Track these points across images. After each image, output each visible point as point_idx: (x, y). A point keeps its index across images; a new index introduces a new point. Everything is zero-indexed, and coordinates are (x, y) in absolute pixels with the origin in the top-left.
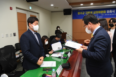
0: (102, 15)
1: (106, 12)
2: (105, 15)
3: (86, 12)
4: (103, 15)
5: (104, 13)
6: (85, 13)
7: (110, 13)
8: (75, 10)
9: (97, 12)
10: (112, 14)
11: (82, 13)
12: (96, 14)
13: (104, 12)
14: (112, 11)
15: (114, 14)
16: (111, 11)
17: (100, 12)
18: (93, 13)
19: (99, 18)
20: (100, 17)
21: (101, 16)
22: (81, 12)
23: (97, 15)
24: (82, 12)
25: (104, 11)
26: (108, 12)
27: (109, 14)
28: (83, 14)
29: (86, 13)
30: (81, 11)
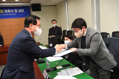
1: (4, 11)
2: (3, 15)
4: (1, 15)
5: (1, 12)
7: (9, 13)
10: (12, 14)
14: (11, 10)
15: (13, 14)
16: (9, 11)
25: (1, 10)
26: (6, 11)
27: (7, 14)
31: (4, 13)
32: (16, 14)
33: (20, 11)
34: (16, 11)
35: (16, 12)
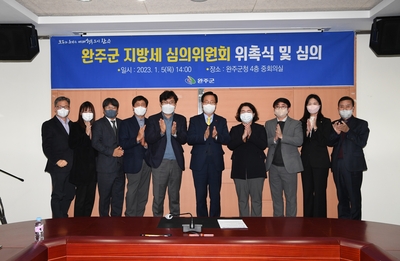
0: (213, 69)
1: (233, 53)
2: (229, 68)
3: (128, 50)
4: (218, 69)
5: (222, 59)
6: (123, 54)
7: (251, 62)
8: (66, 38)
9: (186, 54)
10: (264, 68)
11: (107, 52)
12: (179, 64)
13: (224, 53)
14: (262, 50)
15: (269, 68)
16: (255, 53)
17: (199, 54)
18: (164, 57)
19: (197, 85)
20: (200, 81)
21: (209, 75)
22: (100, 51)
23: (188, 69)
24: (106, 46)
25: (222, 49)
26: (241, 53)
27: (246, 68)
28: (113, 59)
29: (128, 58)
30: (100, 46)
31: (234, 61)
32: (281, 70)
33: (303, 55)
34: (285, 53)
35: (285, 57)
